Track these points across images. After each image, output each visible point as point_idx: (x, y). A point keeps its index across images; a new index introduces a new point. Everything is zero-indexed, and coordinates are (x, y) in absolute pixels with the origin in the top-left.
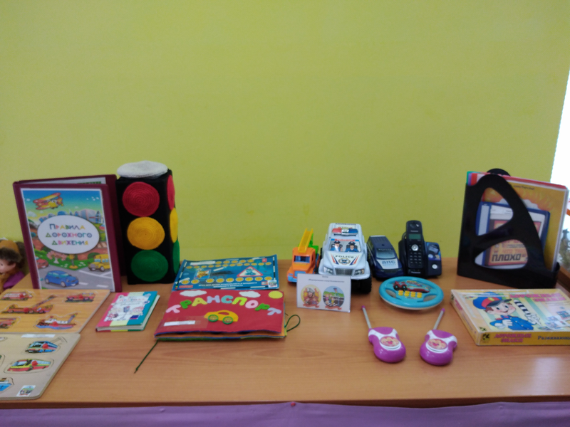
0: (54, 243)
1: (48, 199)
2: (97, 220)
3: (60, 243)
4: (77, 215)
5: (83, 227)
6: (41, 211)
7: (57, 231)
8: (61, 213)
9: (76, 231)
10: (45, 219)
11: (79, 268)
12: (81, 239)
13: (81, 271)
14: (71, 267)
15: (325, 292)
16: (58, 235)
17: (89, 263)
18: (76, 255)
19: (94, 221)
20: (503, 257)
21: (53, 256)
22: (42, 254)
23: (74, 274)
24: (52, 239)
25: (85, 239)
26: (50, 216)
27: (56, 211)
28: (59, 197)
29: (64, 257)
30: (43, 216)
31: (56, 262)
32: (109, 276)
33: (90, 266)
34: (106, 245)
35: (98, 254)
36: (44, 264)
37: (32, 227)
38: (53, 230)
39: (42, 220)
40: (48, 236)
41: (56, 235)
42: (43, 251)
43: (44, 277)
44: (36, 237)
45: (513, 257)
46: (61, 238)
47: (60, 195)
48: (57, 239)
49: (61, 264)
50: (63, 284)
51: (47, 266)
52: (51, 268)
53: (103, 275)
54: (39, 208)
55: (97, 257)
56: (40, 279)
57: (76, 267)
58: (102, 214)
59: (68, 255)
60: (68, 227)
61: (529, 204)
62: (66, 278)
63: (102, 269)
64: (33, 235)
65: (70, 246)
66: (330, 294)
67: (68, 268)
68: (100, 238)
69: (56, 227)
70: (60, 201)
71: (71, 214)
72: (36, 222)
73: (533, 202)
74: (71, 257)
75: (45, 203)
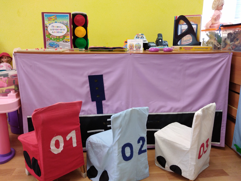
0: (53, 32)
1: (52, 17)
2: (67, 24)
3: (55, 32)
4: (61, 23)
5: (62, 27)
6: (50, 21)
7: (54, 28)
8: (56, 22)
9: (60, 28)
10: (51, 24)
11: (60, 41)
12: (61, 31)
13: (60, 42)
14: (57, 41)
15: (136, 45)
16: (54, 29)
17: (63, 39)
18: (59, 37)
19: (66, 25)
20: (186, 41)
21: (52, 37)
22: (48, 36)
23: (58, 43)
24: (52, 31)
25: (63, 31)
26: (52, 23)
27: (54, 21)
28: (56, 17)
29: (55, 37)
30: (50, 23)
31: (53, 39)
32: (69, 44)
33: (64, 40)
34: (69, 33)
35: (66, 36)
36: (49, 40)
37: (46, 27)
38: (53, 28)
39: (50, 24)
40: (51, 30)
41: (53, 29)
42: (49, 35)
43: (48, 44)
44: (47, 30)
45: (188, 40)
46: (55, 31)
47: (56, 16)
48: (54, 31)
49: (54, 39)
50: (54, 47)
51: (50, 40)
52: (51, 41)
53: (67, 44)
54: (49, 20)
55: (66, 37)
56: (47, 45)
57: (59, 41)
58: (69, 23)
59: (57, 36)
60: (58, 27)
61: (192, 23)
62: (56, 44)
63: (67, 41)
64: (46, 29)
65: (58, 33)
66: (137, 45)
67: (56, 41)
68: (67, 31)
69: (54, 27)
70: (56, 18)
71: (59, 23)
72: (48, 25)
73: (193, 22)
74: (58, 37)
75: (51, 18)
